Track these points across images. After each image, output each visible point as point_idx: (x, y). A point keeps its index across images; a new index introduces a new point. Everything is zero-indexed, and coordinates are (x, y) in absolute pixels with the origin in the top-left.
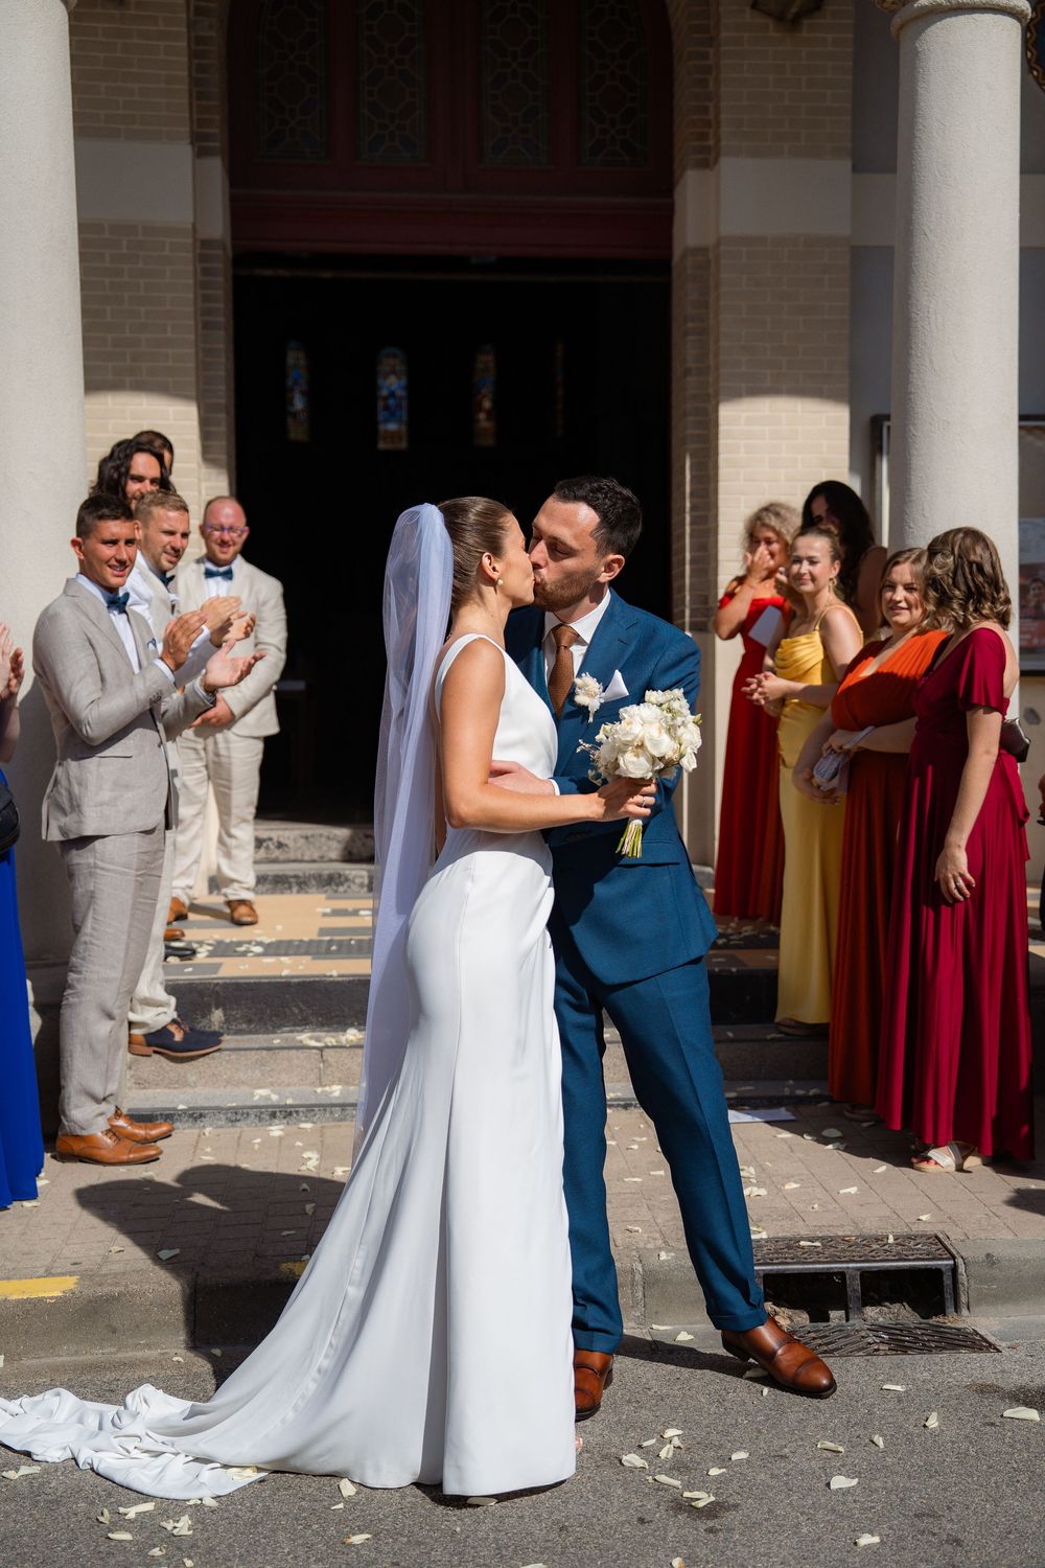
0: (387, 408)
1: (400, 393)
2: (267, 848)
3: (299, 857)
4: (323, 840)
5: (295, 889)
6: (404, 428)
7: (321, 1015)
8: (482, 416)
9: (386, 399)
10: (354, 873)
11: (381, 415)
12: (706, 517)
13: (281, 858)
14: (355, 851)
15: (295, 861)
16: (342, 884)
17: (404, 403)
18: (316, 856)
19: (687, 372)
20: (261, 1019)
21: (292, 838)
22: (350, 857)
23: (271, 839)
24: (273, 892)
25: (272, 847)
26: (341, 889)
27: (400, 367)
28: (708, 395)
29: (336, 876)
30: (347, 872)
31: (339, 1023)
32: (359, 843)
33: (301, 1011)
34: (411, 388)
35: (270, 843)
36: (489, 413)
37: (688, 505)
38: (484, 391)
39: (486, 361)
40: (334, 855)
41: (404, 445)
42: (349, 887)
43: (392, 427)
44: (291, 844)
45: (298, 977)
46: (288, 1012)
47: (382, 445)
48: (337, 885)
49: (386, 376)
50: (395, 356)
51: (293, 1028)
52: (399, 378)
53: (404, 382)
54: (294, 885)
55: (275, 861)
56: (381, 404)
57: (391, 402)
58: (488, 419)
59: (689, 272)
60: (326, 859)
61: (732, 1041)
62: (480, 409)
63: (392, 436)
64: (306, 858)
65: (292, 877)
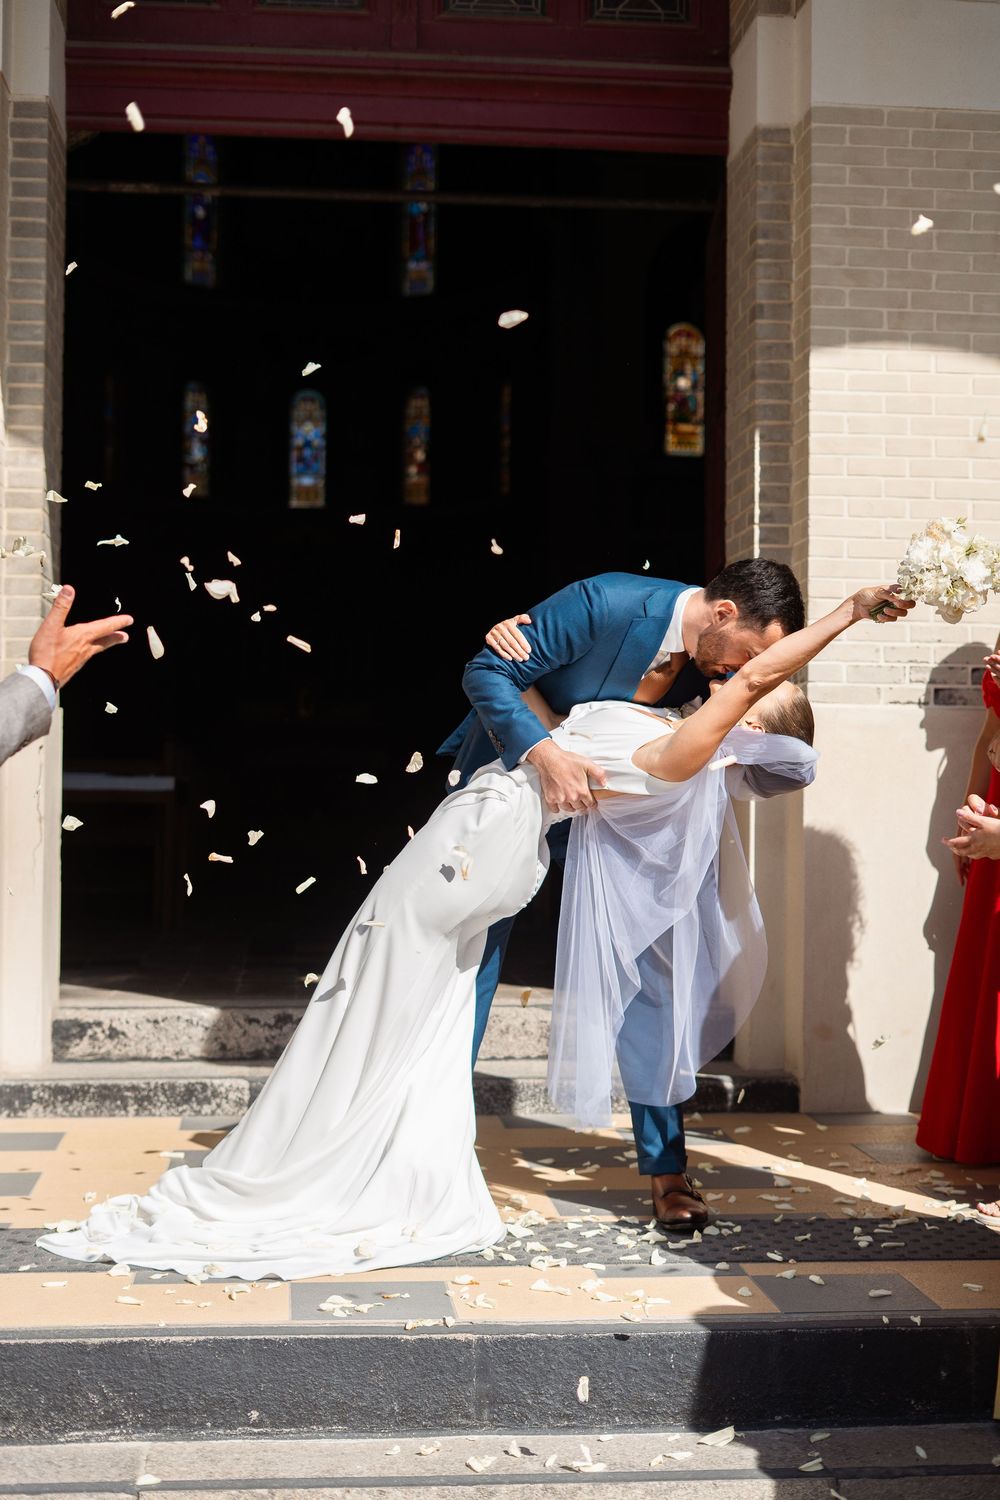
0: (301, 459)
1: (318, 442)
2: (93, 1037)
3: (144, 1053)
4: (182, 1025)
5: (132, 1109)
6: (321, 483)
7: (143, 1409)
8: (413, 470)
9: (300, 449)
10: (227, 1083)
11: (294, 468)
12: (786, 531)
13: (115, 1053)
14: (231, 1044)
15: (135, 1059)
16: (207, 1101)
17: (323, 454)
18: (169, 1052)
19: (755, 313)
20: (28, 1416)
21: (132, 1022)
22: (221, 1053)
23: (99, 1024)
24: (97, 1112)
25: (101, 1036)
26: (206, 1109)
27: (318, 413)
28: (789, 346)
29: (199, 1087)
30: (216, 1082)
31: (176, 1423)
32: (237, 1030)
33: (105, 1398)
34: (329, 436)
35: (98, 1030)
36: (421, 467)
37: (757, 512)
38: (417, 441)
39: (419, 406)
40: (196, 1050)
41: (320, 502)
42: (219, 1106)
43: (307, 481)
44: (131, 1031)
45: (100, 1333)
46: (81, 1403)
47: (295, 503)
48: (200, 1103)
49: (301, 423)
50: (312, 400)
51: (89, 1433)
52: (316, 426)
53: (322, 429)
54: (131, 1102)
55: (105, 1059)
56: (294, 455)
57: (307, 453)
58: (419, 473)
59: (760, 163)
60: (186, 1056)
61: (930, 1470)
62: (411, 459)
63: (307, 492)
64: (154, 1055)
65: (128, 1089)
